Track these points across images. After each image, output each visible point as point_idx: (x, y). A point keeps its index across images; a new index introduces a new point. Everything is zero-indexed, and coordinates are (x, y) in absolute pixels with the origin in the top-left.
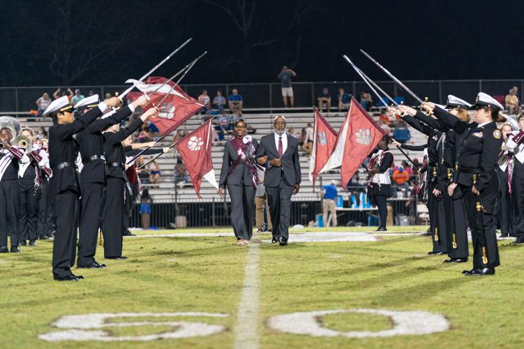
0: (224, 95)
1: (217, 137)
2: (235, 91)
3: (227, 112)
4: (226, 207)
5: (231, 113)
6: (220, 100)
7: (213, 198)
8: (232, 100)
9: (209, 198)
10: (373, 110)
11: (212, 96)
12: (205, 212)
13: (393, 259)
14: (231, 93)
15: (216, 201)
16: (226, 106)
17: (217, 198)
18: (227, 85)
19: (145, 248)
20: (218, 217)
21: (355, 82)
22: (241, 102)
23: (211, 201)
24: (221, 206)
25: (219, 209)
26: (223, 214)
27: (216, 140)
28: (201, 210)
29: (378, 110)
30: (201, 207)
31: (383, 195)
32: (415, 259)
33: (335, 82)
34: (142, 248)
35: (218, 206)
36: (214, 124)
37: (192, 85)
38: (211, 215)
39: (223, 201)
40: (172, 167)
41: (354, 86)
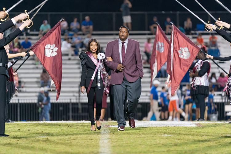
0: (78, 21)
1: (73, 53)
2: (87, 18)
3: (80, 35)
4: (80, 106)
5: (84, 35)
6: (75, 25)
7: (70, 100)
8: (84, 25)
9: (67, 99)
10: (192, 34)
11: (69, 22)
12: (64, 110)
13: (210, 137)
14: (84, 19)
15: (72, 101)
16: (80, 30)
17: (73, 99)
18: (81, 14)
19: (21, 130)
20: (74, 114)
21: (178, 12)
22: (91, 27)
23: (69, 101)
24: (76, 106)
25: (75, 108)
26: (77, 112)
27: (72, 55)
28: (61, 108)
29: (196, 34)
30: (61, 106)
31: (202, 94)
32: (226, 137)
33: (163, 12)
34: (19, 130)
35: (74, 106)
36: (71, 43)
37: (54, 13)
38: (69, 112)
39: (78, 101)
40: (39, 75)
41: (178, 15)
